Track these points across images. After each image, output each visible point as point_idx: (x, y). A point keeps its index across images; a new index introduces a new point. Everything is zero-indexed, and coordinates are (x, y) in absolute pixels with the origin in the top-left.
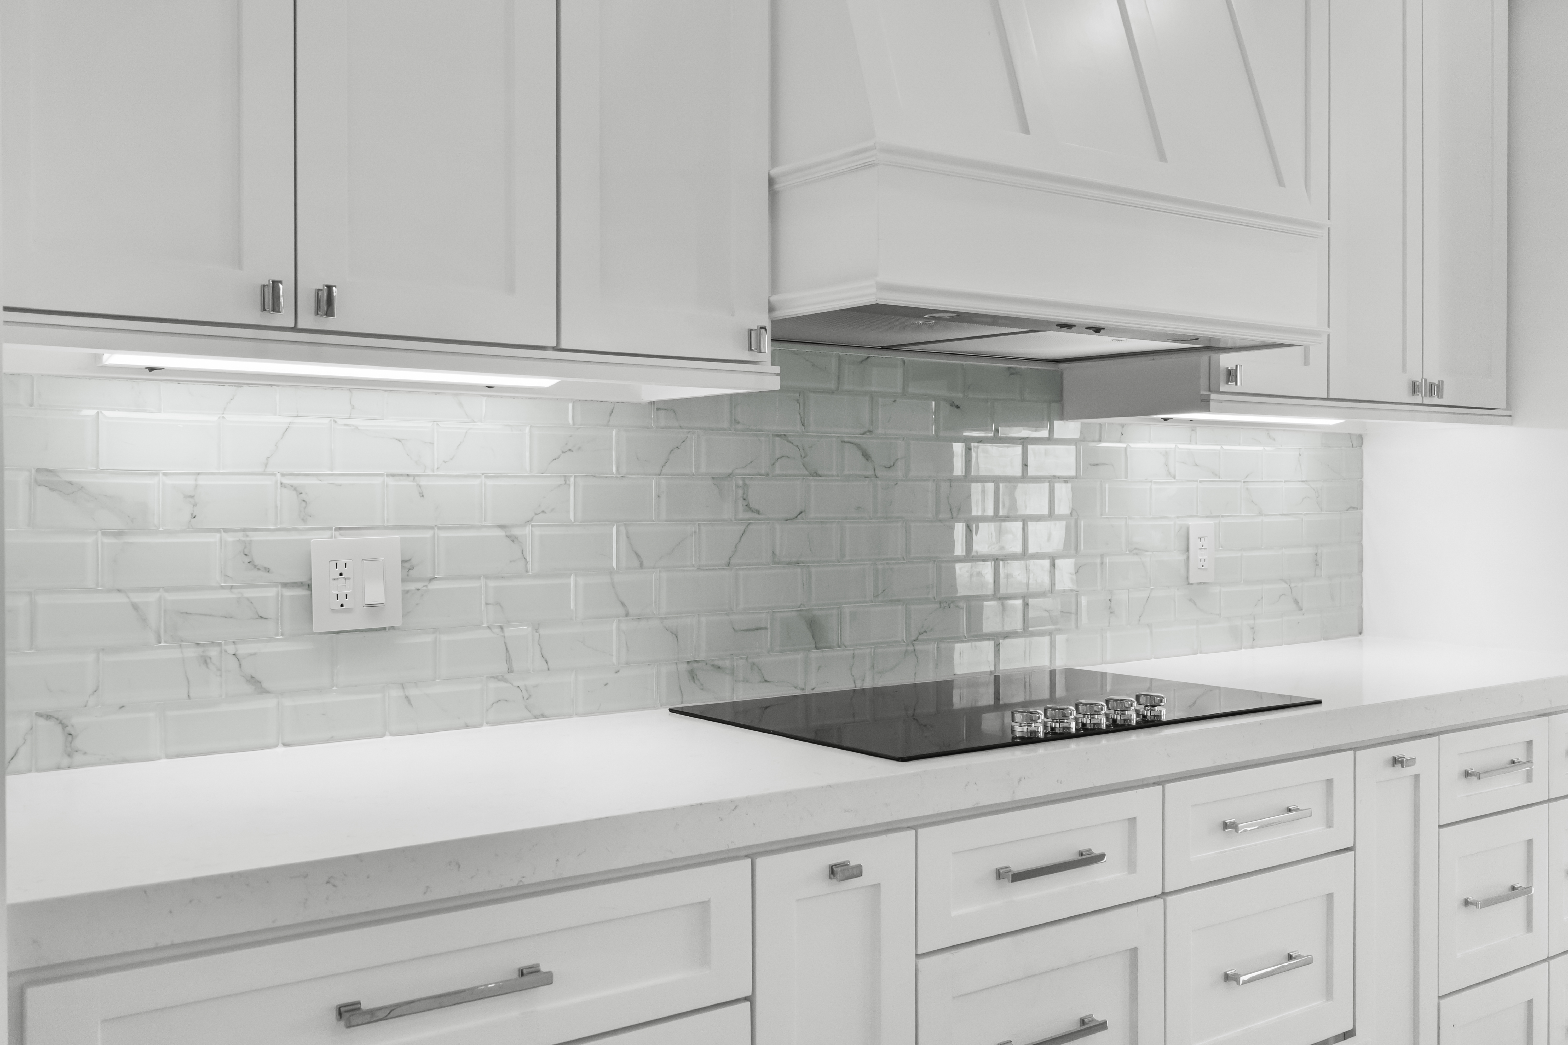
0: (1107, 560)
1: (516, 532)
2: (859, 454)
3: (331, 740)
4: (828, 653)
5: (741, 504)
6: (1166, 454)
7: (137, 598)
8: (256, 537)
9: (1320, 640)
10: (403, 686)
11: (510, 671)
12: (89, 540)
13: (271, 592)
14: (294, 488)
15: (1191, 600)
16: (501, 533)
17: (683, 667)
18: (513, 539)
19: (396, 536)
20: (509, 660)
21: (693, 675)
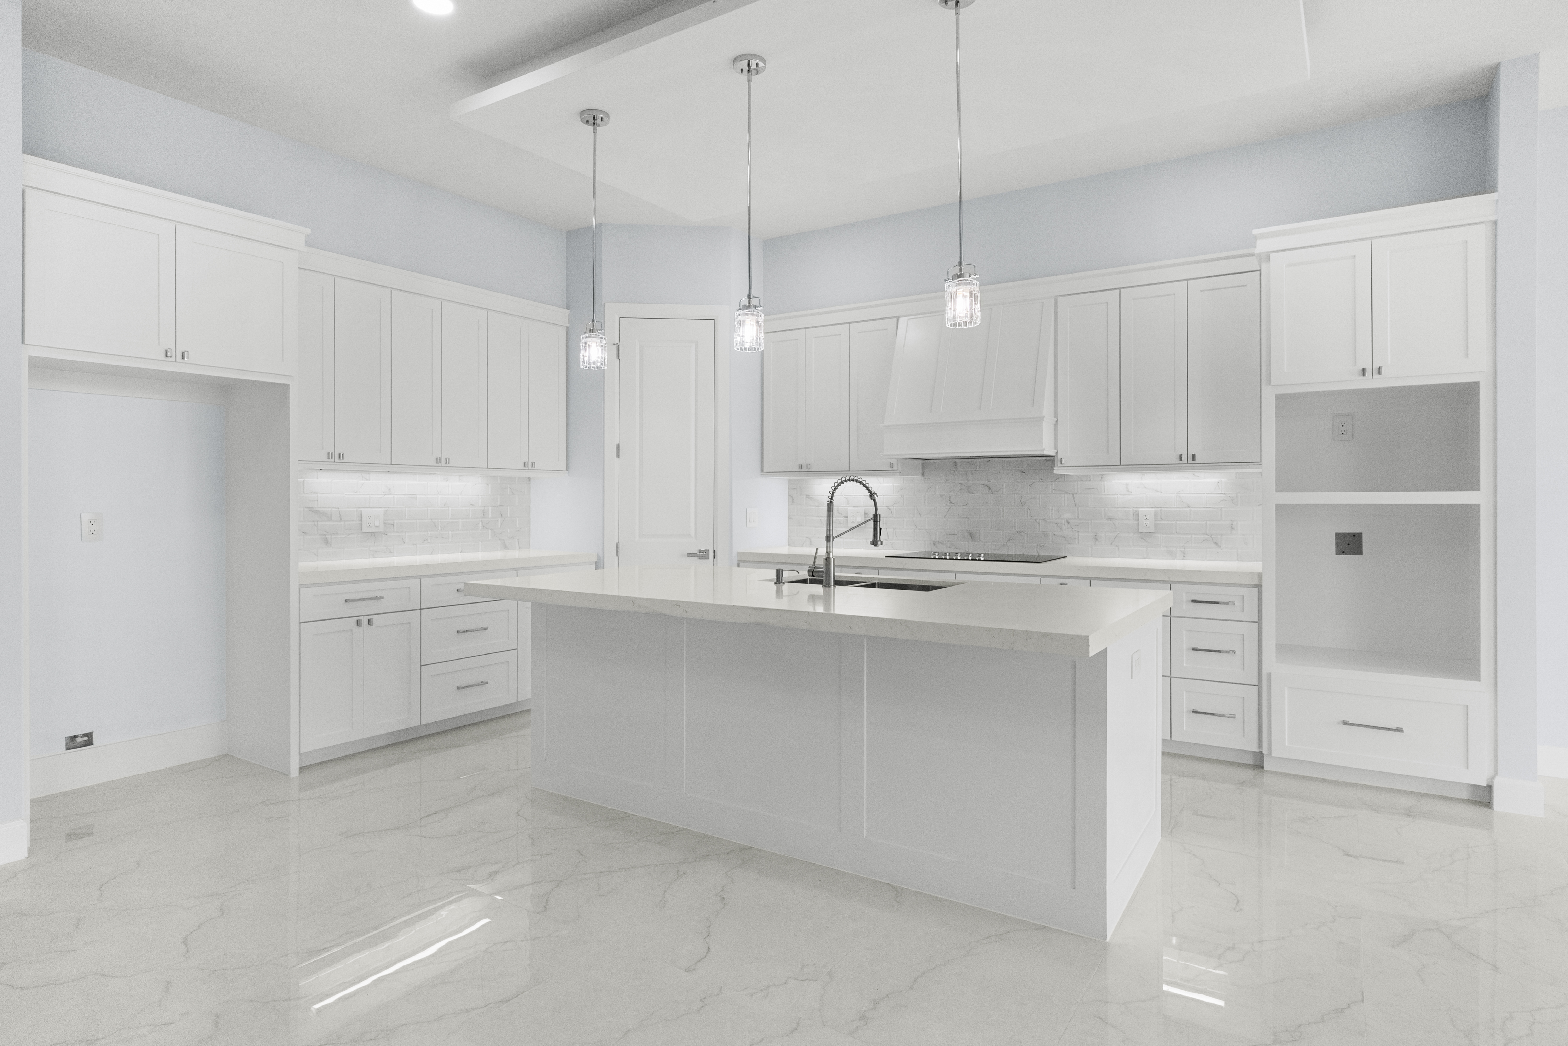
0: (1093, 521)
1: (890, 507)
2: (986, 488)
3: (852, 548)
4: (976, 543)
5: (948, 501)
6: (1127, 484)
7: (821, 518)
8: (840, 507)
9: (1236, 561)
10: (866, 539)
11: (888, 538)
12: (814, 507)
13: (842, 518)
14: (846, 498)
15: (1142, 538)
16: (887, 508)
17: (932, 542)
18: (889, 509)
19: (864, 508)
20: (888, 536)
21: (934, 544)
